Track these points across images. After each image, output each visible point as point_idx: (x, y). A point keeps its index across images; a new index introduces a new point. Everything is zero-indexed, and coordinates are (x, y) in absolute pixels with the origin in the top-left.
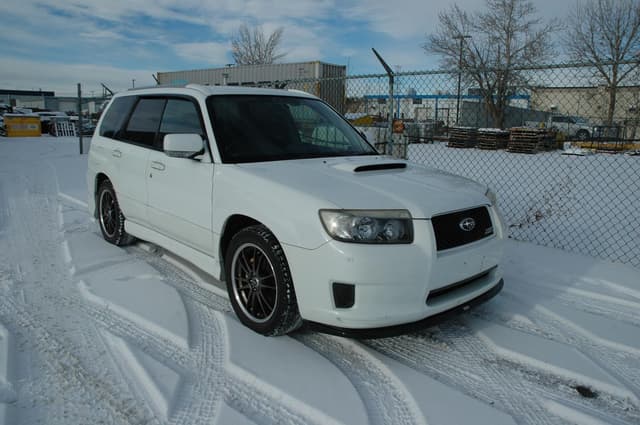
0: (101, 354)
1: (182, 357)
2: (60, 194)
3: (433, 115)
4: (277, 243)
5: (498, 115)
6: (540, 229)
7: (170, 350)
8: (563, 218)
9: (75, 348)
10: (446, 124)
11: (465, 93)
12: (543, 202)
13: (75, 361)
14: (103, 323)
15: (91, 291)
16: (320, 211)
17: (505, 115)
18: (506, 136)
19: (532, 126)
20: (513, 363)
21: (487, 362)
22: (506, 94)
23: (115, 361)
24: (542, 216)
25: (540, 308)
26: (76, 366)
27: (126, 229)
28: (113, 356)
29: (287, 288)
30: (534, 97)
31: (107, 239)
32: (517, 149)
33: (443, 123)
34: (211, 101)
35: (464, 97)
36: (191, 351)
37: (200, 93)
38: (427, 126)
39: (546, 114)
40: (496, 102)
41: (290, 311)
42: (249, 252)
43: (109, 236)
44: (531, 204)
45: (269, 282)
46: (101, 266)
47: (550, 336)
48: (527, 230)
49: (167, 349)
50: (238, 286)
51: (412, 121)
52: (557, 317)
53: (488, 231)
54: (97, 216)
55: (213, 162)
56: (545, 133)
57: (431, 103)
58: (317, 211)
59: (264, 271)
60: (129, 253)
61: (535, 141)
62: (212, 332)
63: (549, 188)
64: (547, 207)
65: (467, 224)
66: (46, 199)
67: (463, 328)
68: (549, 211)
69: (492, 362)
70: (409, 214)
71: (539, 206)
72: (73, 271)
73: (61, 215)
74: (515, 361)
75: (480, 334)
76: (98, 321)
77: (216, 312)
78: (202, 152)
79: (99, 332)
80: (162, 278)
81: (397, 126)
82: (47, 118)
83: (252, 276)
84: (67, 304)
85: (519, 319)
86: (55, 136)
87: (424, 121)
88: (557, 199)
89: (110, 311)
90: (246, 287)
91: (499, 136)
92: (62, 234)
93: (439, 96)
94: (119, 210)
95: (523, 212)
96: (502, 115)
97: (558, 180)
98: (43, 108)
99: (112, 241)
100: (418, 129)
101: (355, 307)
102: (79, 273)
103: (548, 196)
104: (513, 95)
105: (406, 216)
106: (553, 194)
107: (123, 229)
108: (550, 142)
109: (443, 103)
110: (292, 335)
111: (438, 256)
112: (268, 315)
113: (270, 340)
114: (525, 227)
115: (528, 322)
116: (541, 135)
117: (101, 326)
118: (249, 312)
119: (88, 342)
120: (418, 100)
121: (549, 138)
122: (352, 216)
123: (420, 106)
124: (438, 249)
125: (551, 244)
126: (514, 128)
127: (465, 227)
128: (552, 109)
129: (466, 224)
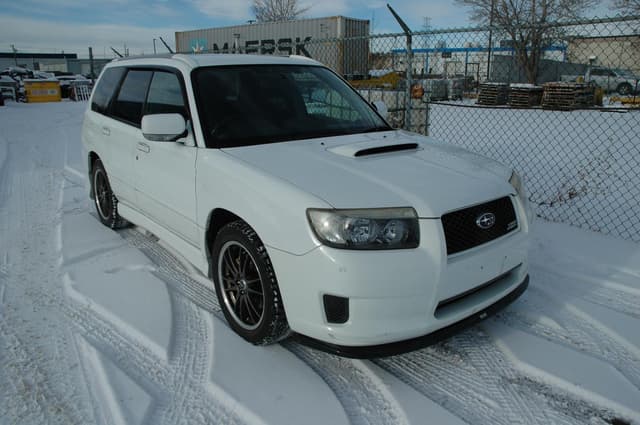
0: (71, 368)
1: (160, 372)
2: (67, 167)
3: (463, 69)
4: (262, 244)
5: (531, 69)
6: (574, 209)
7: (149, 362)
8: (601, 197)
9: (44, 360)
10: (476, 79)
11: (497, 45)
12: (578, 179)
13: (41, 376)
14: (81, 327)
15: (75, 287)
16: (309, 210)
17: (538, 69)
18: (541, 92)
19: (567, 81)
20: (536, 383)
21: (506, 381)
22: (541, 47)
23: (85, 376)
24: (576, 194)
25: (571, 309)
26: (40, 384)
27: (119, 212)
28: (84, 370)
29: (275, 296)
30: (571, 47)
31: (102, 221)
32: (553, 106)
33: (472, 78)
34: (196, 73)
35: (496, 49)
36: (170, 363)
37: (185, 65)
38: (455, 82)
39: (584, 67)
40: (529, 54)
41: (279, 321)
42: (234, 252)
43: (105, 218)
44: (564, 180)
45: (255, 286)
46: (91, 255)
47: (581, 346)
48: (559, 209)
49: (145, 360)
50: (226, 287)
51: (439, 76)
52: (589, 319)
53: (511, 225)
54: (93, 196)
55: (196, 145)
56: (582, 88)
57: (461, 56)
58: (305, 209)
59: (251, 274)
60: (124, 237)
61: (571, 96)
62: (197, 338)
63: (585, 163)
64: (582, 183)
65: (486, 220)
66: (51, 174)
67: (481, 334)
68: (584, 189)
69: (511, 381)
70: (415, 211)
71: (573, 182)
72: (61, 260)
73: (62, 193)
74: (538, 380)
75: (500, 343)
76: (76, 324)
77: (205, 313)
78: (185, 134)
79: (75, 338)
80: (153, 269)
81: (416, 91)
82: (67, 83)
83: (239, 278)
84: (47, 303)
85: (546, 322)
86: (75, 100)
87: (453, 77)
88: (594, 174)
89: (92, 311)
90: (234, 288)
91: (533, 92)
92: (59, 215)
93: (469, 49)
94: (111, 192)
95: (554, 189)
96: (535, 70)
97: (596, 153)
98: (66, 71)
99: (107, 224)
100: (446, 85)
101: (349, 322)
102: (67, 263)
103: (584, 172)
104: (549, 47)
105: (411, 215)
106: (589, 169)
107: (116, 212)
108: (587, 99)
109: (473, 56)
110: (283, 343)
111: (449, 261)
112: (257, 322)
113: (259, 350)
114: (557, 205)
115: (556, 326)
116: (578, 91)
117: (79, 331)
118: (238, 315)
119: (60, 352)
120: (447, 53)
121: (587, 94)
122: (345, 217)
123: (449, 60)
124: (449, 253)
125: (586, 226)
126: (547, 84)
127: (482, 224)
128: (591, 61)
129: (484, 220)
